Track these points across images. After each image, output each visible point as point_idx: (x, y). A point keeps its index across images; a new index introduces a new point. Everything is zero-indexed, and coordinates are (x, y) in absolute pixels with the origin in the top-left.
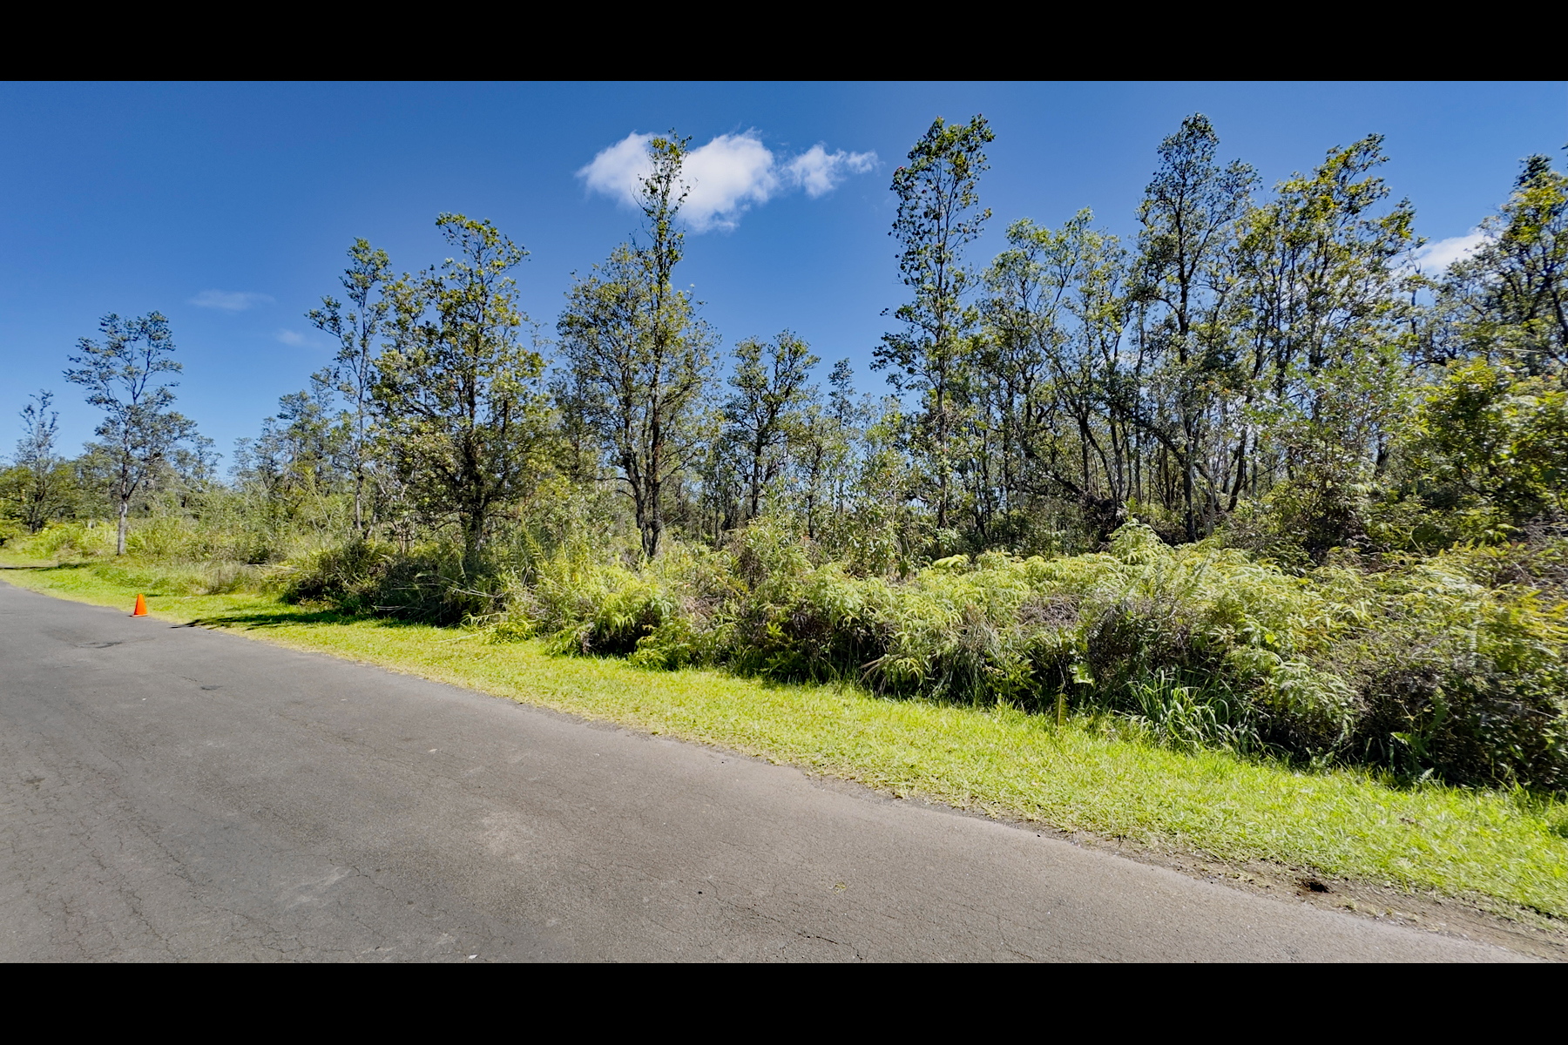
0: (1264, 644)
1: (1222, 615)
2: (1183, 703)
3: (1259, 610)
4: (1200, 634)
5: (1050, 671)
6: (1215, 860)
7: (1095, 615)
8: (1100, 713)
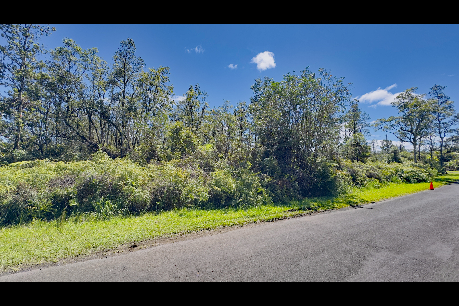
0: (132, 185)
1: (122, 178)
2: (109, 205)
3: (132, 176)
4: (116, 184)
5: (62, 203)
6: (109, 250)
7: (81, 181)
8: (80, 214)
